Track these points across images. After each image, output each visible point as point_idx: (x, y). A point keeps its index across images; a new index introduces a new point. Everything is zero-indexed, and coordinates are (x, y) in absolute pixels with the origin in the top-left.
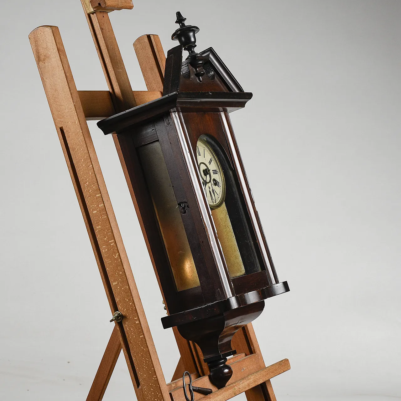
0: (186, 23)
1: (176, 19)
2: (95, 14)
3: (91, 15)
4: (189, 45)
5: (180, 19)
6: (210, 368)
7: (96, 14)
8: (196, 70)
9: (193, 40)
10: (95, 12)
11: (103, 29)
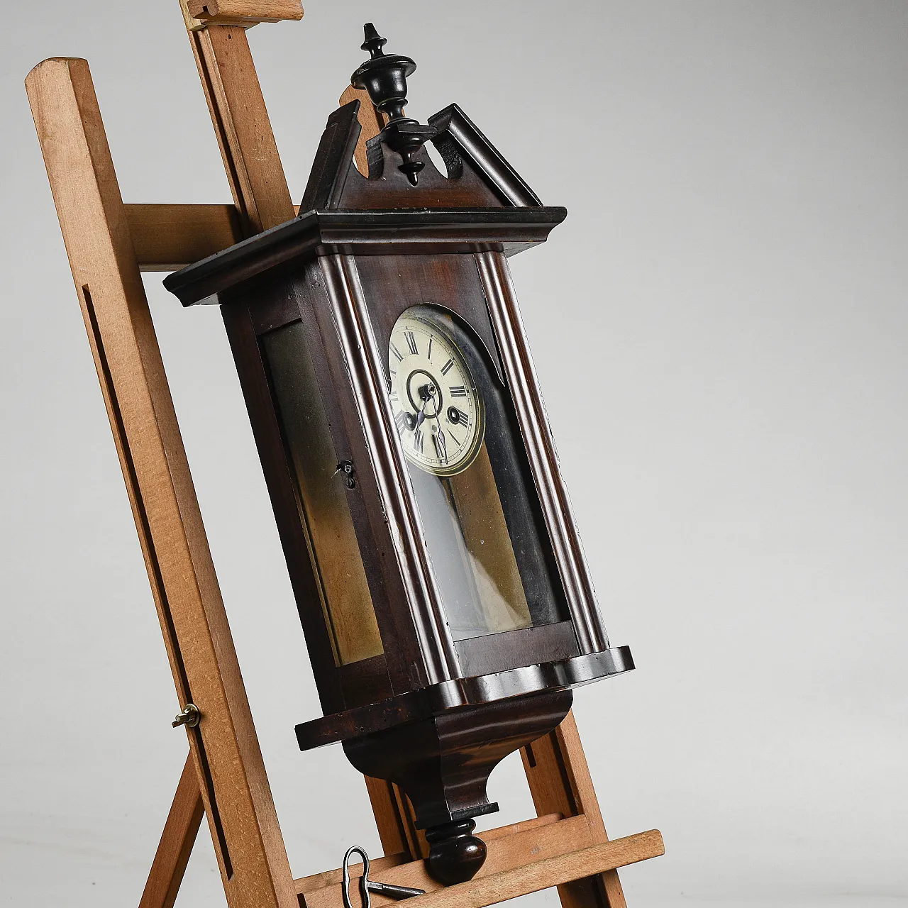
0: (386, 50)
1: (362, 40)
2: (207, 32)
3: (200, 33)
4: (390, 100)
5: (372, 40)
6: (431, 840)
7: (209, 31)
8: (405, 158)
9: (399, 87)
10: (206, 28)
11: (223, 65)
